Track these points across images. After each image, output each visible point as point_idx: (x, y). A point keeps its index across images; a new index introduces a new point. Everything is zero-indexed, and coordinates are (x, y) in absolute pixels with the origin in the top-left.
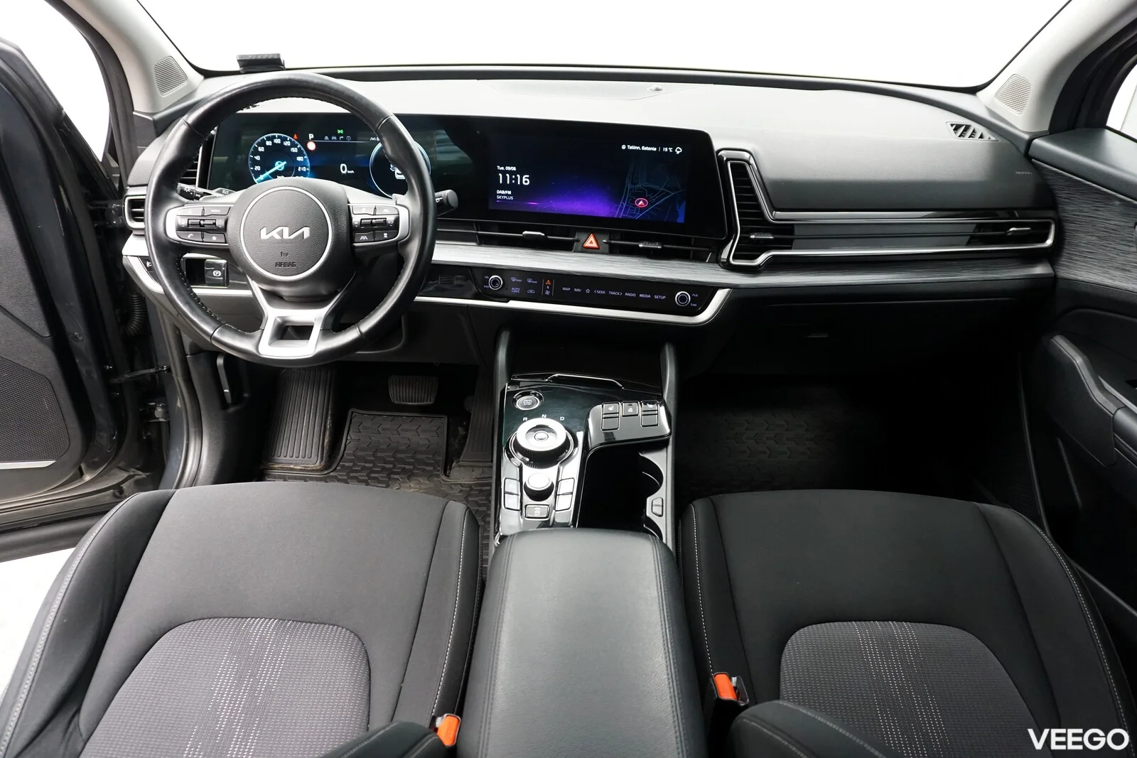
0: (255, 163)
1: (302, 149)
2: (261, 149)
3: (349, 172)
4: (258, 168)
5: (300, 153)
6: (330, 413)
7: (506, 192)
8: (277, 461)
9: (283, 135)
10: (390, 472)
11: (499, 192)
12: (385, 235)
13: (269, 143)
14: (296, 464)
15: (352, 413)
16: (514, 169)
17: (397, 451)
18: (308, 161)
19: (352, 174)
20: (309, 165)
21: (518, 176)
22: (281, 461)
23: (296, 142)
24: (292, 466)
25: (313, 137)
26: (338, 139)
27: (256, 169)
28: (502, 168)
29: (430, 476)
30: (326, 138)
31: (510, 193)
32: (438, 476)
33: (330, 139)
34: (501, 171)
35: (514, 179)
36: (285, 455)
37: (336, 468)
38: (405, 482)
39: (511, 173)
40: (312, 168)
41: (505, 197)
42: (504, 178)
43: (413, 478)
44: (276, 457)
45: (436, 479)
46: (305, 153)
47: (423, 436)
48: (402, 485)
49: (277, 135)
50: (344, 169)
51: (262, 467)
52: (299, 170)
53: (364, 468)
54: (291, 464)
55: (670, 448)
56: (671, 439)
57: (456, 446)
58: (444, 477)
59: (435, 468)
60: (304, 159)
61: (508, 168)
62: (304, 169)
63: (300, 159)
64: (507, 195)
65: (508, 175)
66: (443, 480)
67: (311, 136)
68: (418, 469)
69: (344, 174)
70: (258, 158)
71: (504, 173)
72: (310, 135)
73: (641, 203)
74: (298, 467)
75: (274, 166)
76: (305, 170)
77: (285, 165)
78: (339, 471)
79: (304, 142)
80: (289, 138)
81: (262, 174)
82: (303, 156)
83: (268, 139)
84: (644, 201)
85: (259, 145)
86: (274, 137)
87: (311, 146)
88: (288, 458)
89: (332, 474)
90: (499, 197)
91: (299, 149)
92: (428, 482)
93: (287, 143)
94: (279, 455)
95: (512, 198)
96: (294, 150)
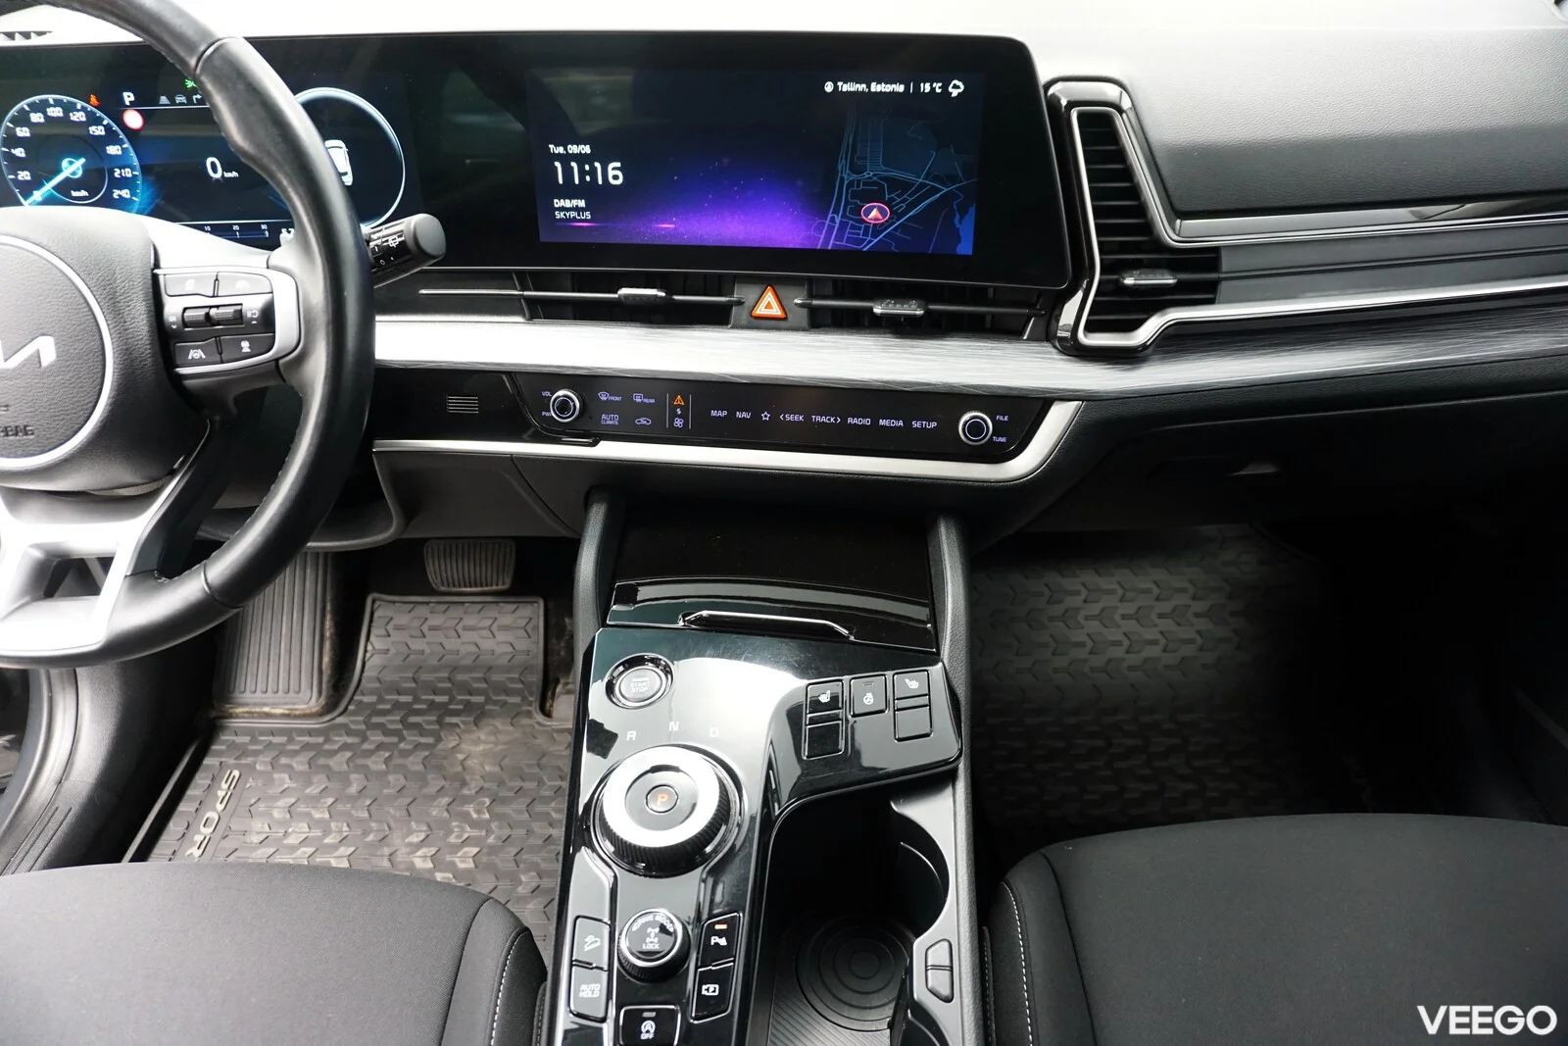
0: (16, 164)
1: (115, 128)
2: (23, 132)
3: (228, 175)
4: (24, 175)
5: (111, 137)
6: (328, 608)
7: (575, 202)
8: (238, 701)
9: (65, 98)
10: (444, 711)
11: (558, 203)
12: (245, 346)
13: (37, 118)
14: (274, 705)
15: (374, 601)
16: (587, 149)
17: (455, 669)
18: (132, 153)
19: (235, 178)
20: (136, 162)
21: (597, 165)
22: (248, 701)
23: (99, 114)
24: (266, 709)
25: (132, 98)
26: (190, 102)
27: (20, 177)
28: (561, 150)
29: (515, 714)
30: (164, 100)
31: (582, 203)
32: (529, 714)
33: (173, 102)
34: (559, 157)
35: (588, 173)
36: (253, 688)
37: (346, 709)
38: (469, 731)
39: (581, 159)
40: (146, 169)
41: (573, 214)
42: (568, 172)
43: (485, 721)
44: (237, 694)
45: (525, 721)
46: (122, 136)
47: (501, 636)
48: (465, 736)
49: (51, 98)
50: (215, 170)
51: (214, 714)
52: (117, 175)
53: (397, 705)
54: (266, 705)
55: (961, 785)
56: (962, 767)
57: (563, 653)
58: (540, 718)
59: (524, 698)
60: (123, 149)
61: (574, 149)
62: (128, 173)
63: (113, 150)
64: (577, 209)
65: (574, 164)
66: (538, 723)
67: (128, 97)
68: (495, 703)
69: (217, 180)
70: (19, 152)
71: (566, 159)
72: (125, 94)
73: (874, 213)
74: (278, 711)
75: (58, 170)
76: (130, 175)
77: (84, 166)
78: (354, 713)
79: (116, 112)
80: (79, 104)
81: (37, 189)
82: (120, 142)
83: (34, 108)
84: (881, 210)
85: (16, 122)
86: (47, 104)
87: (133, 119)
88: (258, 694)
89: (340, 720)
90: (559, 215)
91: (108, 128)
92: (512, 728)
93: (78, 117)
94: (242, 689)
95: (588, 215)
96: (98, 131)
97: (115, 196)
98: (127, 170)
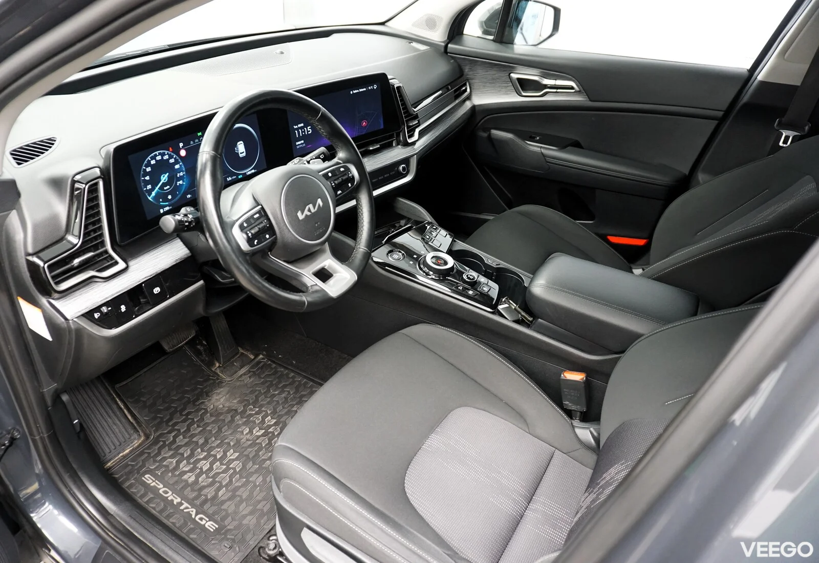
0: (147, 183)
1: (177, 158)
2: (149, 169)
4: (149, 187)
5: (176, 162)
7: (301, 142)
9: (162, 151)
10: (192, 402)
11: (297, 143)
12: (349, 185)
13: (153, 162)
14: (124, 450)
16: (302, 125)
18: (183, 166)
20: (184, 169)
21: (305, 129)
23: (172, 154)
24: (121, 455)
25: (182, 145)
26: (199, 141)
27: (148, 188)
28: (296, 127)
30: (192, 142)
31: (303, 142)
32: (221, 382)
33: (194, 142)
34: (296, 129)
35: (303, 132)
38: (211, 400)
39: (301, 128)
40: (187, 171)
41: (301, 145)
42: (299, 133)
43: (210, 394)
45: (223, 384)
46: (179, 160)
48: (211, 403)
49: (157, 153)
52: (178, 176)
53: (172, 414)
54: (119, 453)
59: (212, 380)
60: (180, 165)
61: (300, 126)
62: (181, 174)
63: (177, 167)
64: (302, 144)
65: (300, 130)
66: (229, 381)
68: (205, 387)
70: (147, 178)
71: (298, 129)
72: (180, 144)
73: (364, 123)
74: (127, 451)
75: (160, 181)
76: (182, 175)
77: (168, 176)
79: (177, 152)
80: (166, 152)
81: (153, 191)
82: (179, 163)
83: (152, 158)
84: (365, 122)
85: (147, 166)
86: (156, 155)
87: (183, 153)
88: (113, 451)
89: (156, 435)
90: (298, 147)
91: (175, 159)
93: (166, 157)
95: (304, 145)
96: (172, 161)
97: (178, 184)
98: (182, 173)
